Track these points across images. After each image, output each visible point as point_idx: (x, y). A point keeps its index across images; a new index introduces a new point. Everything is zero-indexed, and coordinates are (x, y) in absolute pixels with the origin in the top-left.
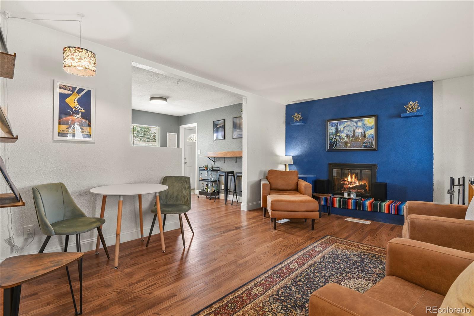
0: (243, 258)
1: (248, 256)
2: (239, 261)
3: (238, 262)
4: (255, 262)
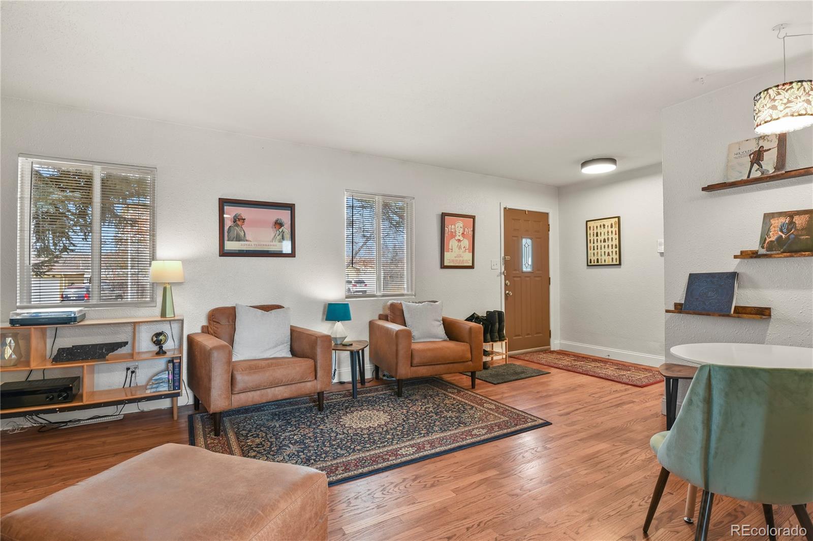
0: (486, 479)
1: (474, 482)
2: (495, 474)
3: (498, 473)
4: (466, 468)
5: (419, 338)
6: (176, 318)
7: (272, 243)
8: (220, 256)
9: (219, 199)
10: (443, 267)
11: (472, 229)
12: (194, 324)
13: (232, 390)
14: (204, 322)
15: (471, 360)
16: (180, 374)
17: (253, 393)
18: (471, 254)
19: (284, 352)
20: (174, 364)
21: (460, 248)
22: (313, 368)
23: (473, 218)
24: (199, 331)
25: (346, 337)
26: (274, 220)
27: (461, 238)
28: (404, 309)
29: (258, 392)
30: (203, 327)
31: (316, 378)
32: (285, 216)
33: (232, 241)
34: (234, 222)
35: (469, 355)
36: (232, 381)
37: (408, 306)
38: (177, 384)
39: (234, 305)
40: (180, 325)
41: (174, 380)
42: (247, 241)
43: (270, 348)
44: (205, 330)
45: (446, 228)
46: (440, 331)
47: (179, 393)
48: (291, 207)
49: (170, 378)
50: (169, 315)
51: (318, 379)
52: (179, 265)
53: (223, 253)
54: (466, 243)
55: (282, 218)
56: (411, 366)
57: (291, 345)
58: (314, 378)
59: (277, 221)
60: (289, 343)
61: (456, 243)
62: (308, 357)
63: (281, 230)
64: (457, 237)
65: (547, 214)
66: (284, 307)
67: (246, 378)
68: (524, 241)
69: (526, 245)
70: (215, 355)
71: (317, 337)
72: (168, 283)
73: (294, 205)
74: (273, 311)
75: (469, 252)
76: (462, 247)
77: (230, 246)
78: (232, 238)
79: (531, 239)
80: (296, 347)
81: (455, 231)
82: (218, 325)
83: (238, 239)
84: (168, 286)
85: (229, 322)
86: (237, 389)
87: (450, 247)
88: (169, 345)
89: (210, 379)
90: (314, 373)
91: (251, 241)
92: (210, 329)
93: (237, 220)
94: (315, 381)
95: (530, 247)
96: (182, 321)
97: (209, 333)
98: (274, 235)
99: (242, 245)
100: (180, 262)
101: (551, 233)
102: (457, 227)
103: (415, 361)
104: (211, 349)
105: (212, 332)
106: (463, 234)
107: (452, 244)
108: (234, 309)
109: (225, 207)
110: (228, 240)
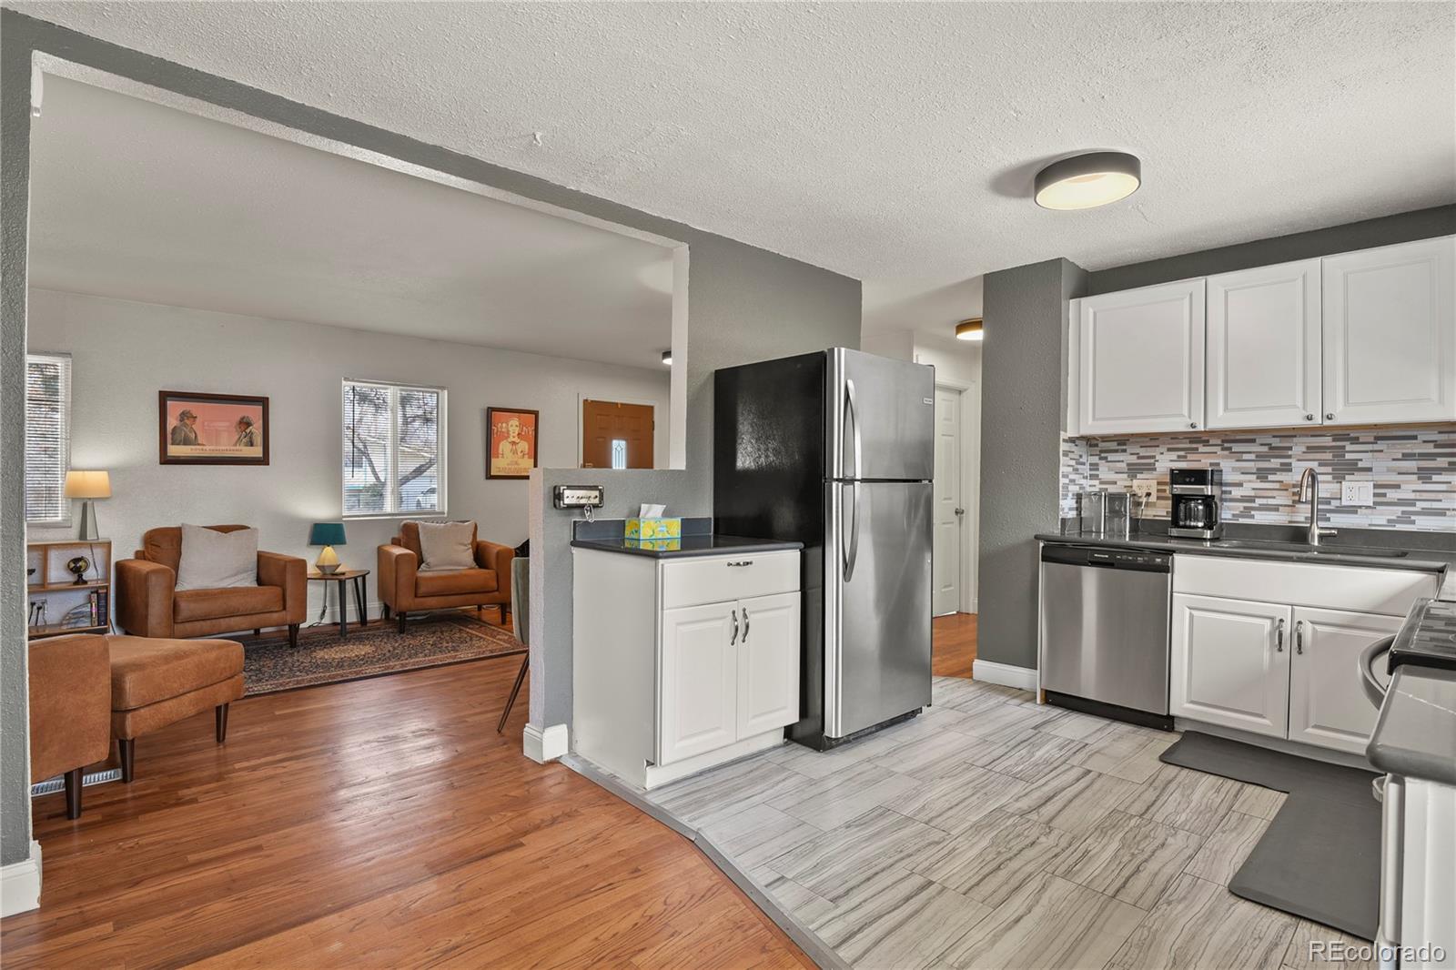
5: (436, 566)
6: (100, 541)
7: (235, 448)
8: (161, 463)
9: (160, 392)
10: (489, 477)
11: (533, 428)
12: (126, 549)
13: (174, 618)
14: (139, 546)
15: (497, 590)
16: (106, 606)
17: (202, 622)
18: (533, 460)
19: (248, 581)
20: (100, 595)
21: (515, 452)
22: (281, 597)
23: (536, 414)
24: (132, 557)
25: (338, 566)
26: (238, 419)
27: (516, 440)
28: (420, 531)
29: (208, 622)
30: (137, 553)
31: (284, 608)
32: (254, 412)
33: (178, 444)
34: (181, 421)
35: (494, 584)
36: (175, 608)
37: (424, 527)
38: (103, 618)
39: (180, 525)
40: (105, 550)
41: (99, 614)
42: (199, 444)
43: (227, 577)
44: (140, 556)
45: (493, 427)
46: (467, 556)
47: (106, 629)
48: (264, 402)
49: (94, 612)
50: (90, 536)
51: (287, 609)
52: (104, 475)
53: (166, 460)
54: (524, 446)
55: (250, 416)
56: (416, 596)
57: (258, 574)
58: (281, 608)
59: (243, 418)
60: (255, 571)
61: (509, 446)
62: (276, 585)
63: (248, 431)
64: (511, 439)
65: (652, 408)
66: (249, 528)
67: (192, 606)
68: (615, 443)
69: (619, 449)
70: (153, 579)
71: (286, 562)
72: (90, 499)
73: (268, 399)
74: (234, 533)
75: (529, 458)
76: (519, 451)
77: (174, 450)
78: (177, 442)
79: (625, 440)
80: (263, 576)
81: (508, 431)
82: (158, 549)
83: (186, 442)
84: (89, 503)
85: (172, 545)
86: (180, 618)
87: (500, 451)
88: (90, 574)
89: (147, 606)
90: (282, 602)
91: (203, 445)
92: (146, 554)
93: (184, 416)
94: (284, 612)
95: (624, 451)
96: (110, 544)
97: (145, 559)
98: (238, 437)
99: (192, 449)
100: (105, 473)
101: (655, 432)
102: (513, 425)
103: (422, 590)
104: (148, 573)
105: (150, 557)
106: (519, 434)
107: (504, 447)
108: (179, 529)
109: (168, 402)
110: (172, 444)
